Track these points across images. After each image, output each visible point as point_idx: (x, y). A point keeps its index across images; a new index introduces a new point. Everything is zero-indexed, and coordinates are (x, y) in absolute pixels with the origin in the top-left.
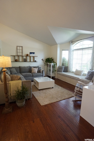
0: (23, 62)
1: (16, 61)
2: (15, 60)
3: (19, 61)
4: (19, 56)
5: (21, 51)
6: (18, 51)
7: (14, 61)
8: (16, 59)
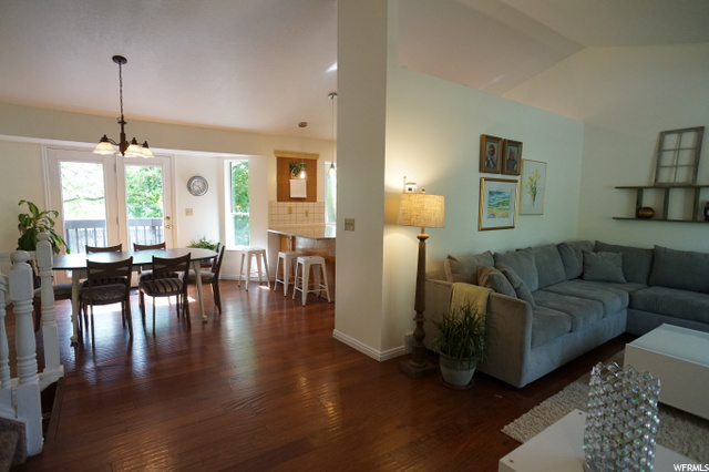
0: (694, 220)
1: (643, 214)
2: (638, 210)
3: (665, 219)
4: (665, 189)
5: (686, 157)
6: (668, 159)
7: (634, 215)
8: (644, 205)
